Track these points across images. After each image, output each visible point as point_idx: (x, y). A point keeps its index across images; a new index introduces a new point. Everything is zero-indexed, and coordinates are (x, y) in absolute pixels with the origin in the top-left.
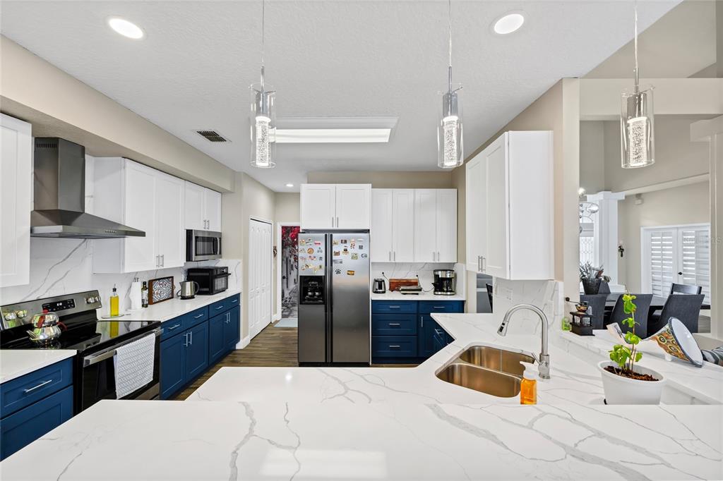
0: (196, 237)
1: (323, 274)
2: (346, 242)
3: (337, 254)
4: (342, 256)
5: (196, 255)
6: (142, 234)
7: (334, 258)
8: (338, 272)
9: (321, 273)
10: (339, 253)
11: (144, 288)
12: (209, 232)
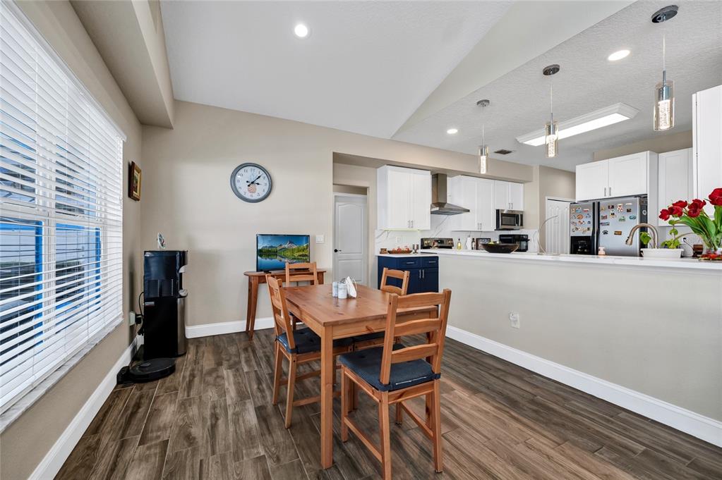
0: (502, 214)
1: (591, 235)
2: (613, 207)
3: (605, 217)
4: (610, 219)
5: (502, 224)
6: (469, 211)
7: (601, 221)
8: (605, 233)
9: (589, 234)
10: (606, 217)
11: (473, 241)
12: (512, 211)
